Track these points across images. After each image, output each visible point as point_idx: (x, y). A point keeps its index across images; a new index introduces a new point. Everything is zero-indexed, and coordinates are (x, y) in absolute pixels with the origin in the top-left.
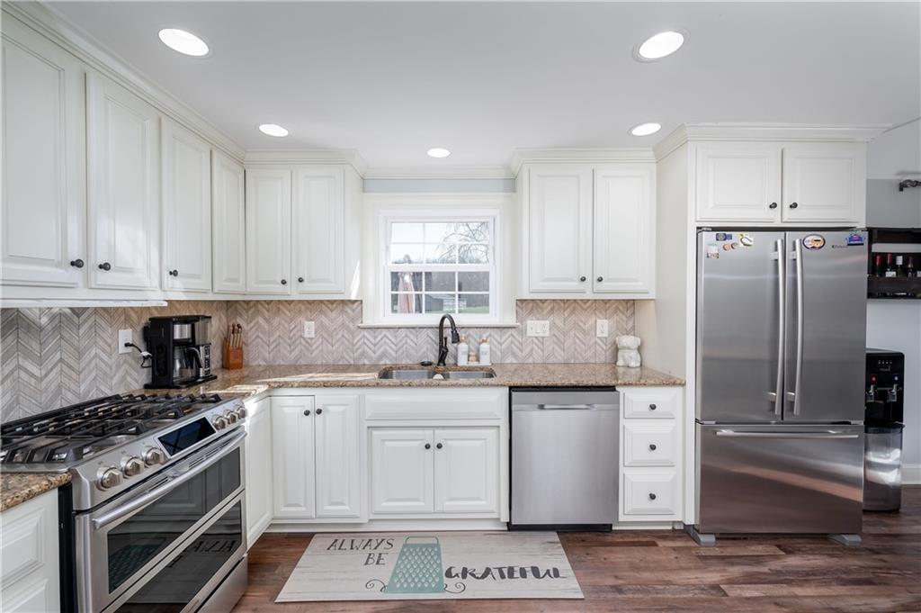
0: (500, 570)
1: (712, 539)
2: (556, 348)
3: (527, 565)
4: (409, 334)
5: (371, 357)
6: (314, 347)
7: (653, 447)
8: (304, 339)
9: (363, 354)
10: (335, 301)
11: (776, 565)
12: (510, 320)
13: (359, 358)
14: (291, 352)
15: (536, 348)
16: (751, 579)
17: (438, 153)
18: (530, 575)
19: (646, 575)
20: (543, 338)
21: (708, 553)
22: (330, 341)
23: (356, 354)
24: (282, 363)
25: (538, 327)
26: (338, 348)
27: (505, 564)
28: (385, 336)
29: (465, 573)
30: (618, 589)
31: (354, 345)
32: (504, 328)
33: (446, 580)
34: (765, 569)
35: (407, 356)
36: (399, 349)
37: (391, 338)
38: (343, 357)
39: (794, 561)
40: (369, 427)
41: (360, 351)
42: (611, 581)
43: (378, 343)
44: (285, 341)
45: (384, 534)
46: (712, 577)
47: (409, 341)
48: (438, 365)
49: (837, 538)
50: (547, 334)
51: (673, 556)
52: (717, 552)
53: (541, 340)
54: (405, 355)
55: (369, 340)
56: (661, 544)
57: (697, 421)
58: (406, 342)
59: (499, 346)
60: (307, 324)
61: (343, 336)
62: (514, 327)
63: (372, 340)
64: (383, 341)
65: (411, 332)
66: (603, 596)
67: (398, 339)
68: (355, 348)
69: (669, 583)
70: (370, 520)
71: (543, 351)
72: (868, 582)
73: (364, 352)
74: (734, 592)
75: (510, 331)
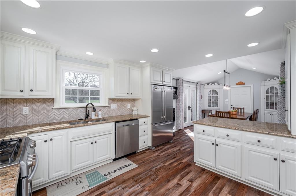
0: (118, 169)
1: (154, 148)
2: (118, 111)
3: (123, 166)
4: (73, 110)
5: (57, 120)
6: (28, 118)
7: (144, 131)
8: (22, 115)
9: (54, 119)
10: (40, 99)
11: (164, 149)
12: (107, 105)
13: (51, 120)
14: (14, 121)
15: (113, 112)
16: (162, 152)
17: (90, 53)
18: (125, 167)
19: (147, 158)
20: (115, 109)
21: (154, 151)
22: (37, 115)
23: (50, 119)
24: (8, 126)
25: (114, 106)
26: (41, 117)
27: (118, 167)
28: (63, 111)
29: (109, 173)
30: (143, 162)
31: (49, 116)
32: (105, 107)
33: (106, 177)
34: (163, 150)
35: (72, 117)
36: (69, 115)
37: (66, 112)
38: (44, 121)
39: (166, 147)
40: (71, 142)
41: (52, 117)
42: (141, 161)
43: (60, 114)
44: (10, 116)
45: (76, 176)
46: (157, 154)
47: (73, 112)
48: (85, 119)
49: (170, 142)
50: (116, 108)
51: (149, 153)
52: (155, 150)
53: (114, 109)
54: (71, 117)
55: (57, 114)
56: (146, 152)
57: (151, 124)
58: (72, 113)
59: (103, 112)
60: (24, 108)
61: (44, 112)
62: (108, 106)
63: (58, 113)
64: (63, 113)
65: (74, 110)
66: (141, 164)
67: (69, 112)
68: (50, 117)
69: (151, 158)
70: (71, 173)
71: (115, 112)
72: (175, 146)
73: (54, 117)
74: (161, 155)
75: (107, 108)
